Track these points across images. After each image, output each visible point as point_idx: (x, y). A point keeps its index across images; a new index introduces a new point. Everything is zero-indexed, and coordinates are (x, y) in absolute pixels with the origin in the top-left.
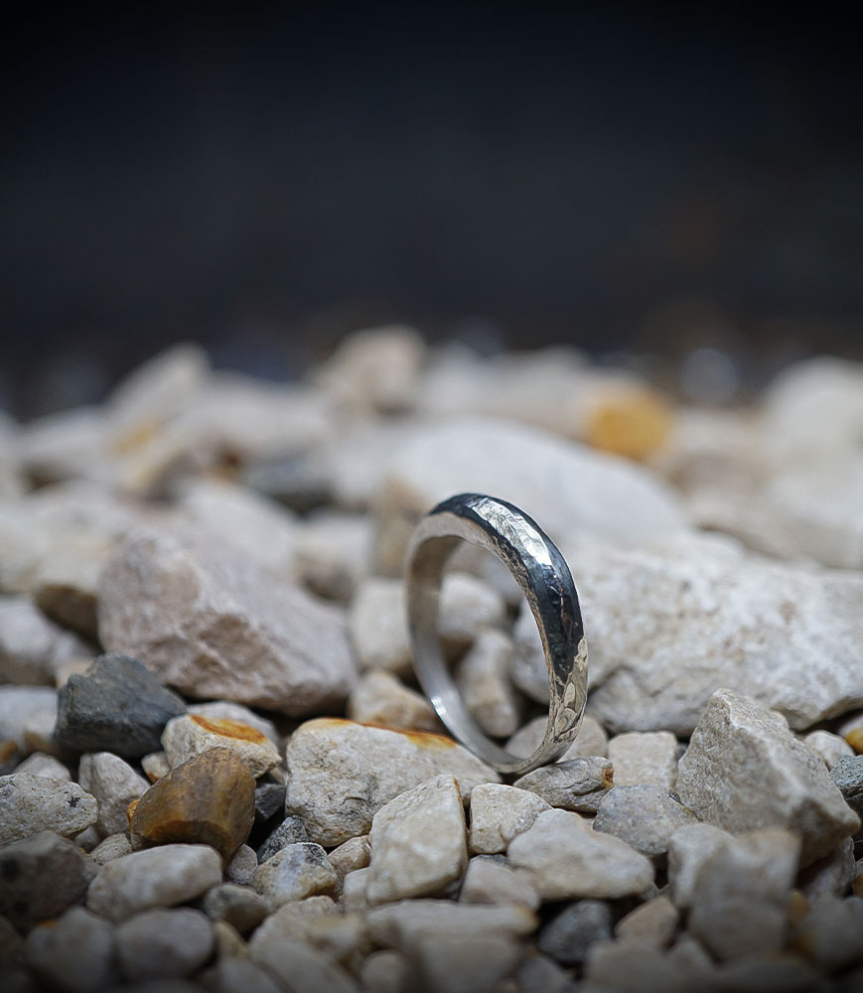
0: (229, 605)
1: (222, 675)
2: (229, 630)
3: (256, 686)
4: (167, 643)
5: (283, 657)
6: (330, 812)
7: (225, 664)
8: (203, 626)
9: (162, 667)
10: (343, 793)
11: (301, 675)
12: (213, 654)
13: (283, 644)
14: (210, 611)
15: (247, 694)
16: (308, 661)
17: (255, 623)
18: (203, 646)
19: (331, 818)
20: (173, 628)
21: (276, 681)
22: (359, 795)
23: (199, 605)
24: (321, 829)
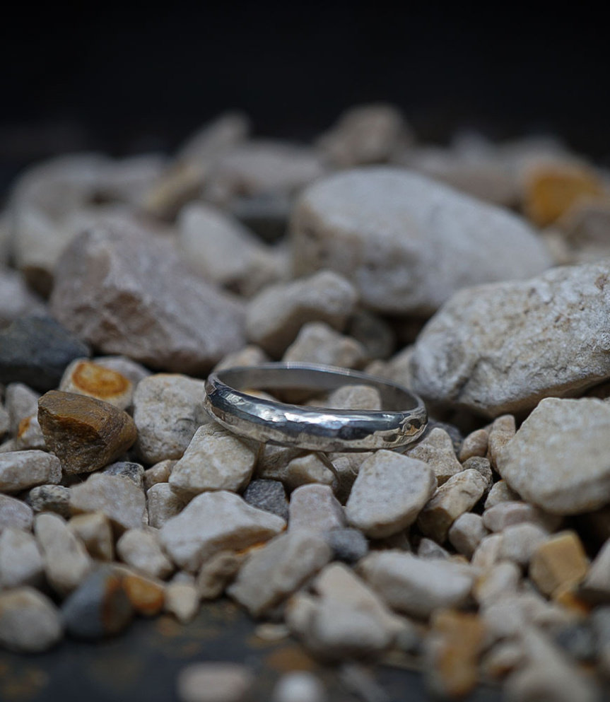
0: (129, 284)
1: (120, 337)
2: (126, 303)
3: (145, 347)
4: (83, 310)
5: (168, 328)
6: (166, 430)
7: (122, 329)
8: (108, 298)
9: (80, 328)
10: (176, 416)
11: (180, 342)
12: (114, 320)
13: (171, 319)
14: (113, 288)
15: (137, 353)
16: (190, 333)
17: (147, 299)
18: (106, 314)
19: (168, 434)
20: (88, 298)
21: (161, 345)
22: (188, 417)
23: (107, 283)
24: (160, 444)
